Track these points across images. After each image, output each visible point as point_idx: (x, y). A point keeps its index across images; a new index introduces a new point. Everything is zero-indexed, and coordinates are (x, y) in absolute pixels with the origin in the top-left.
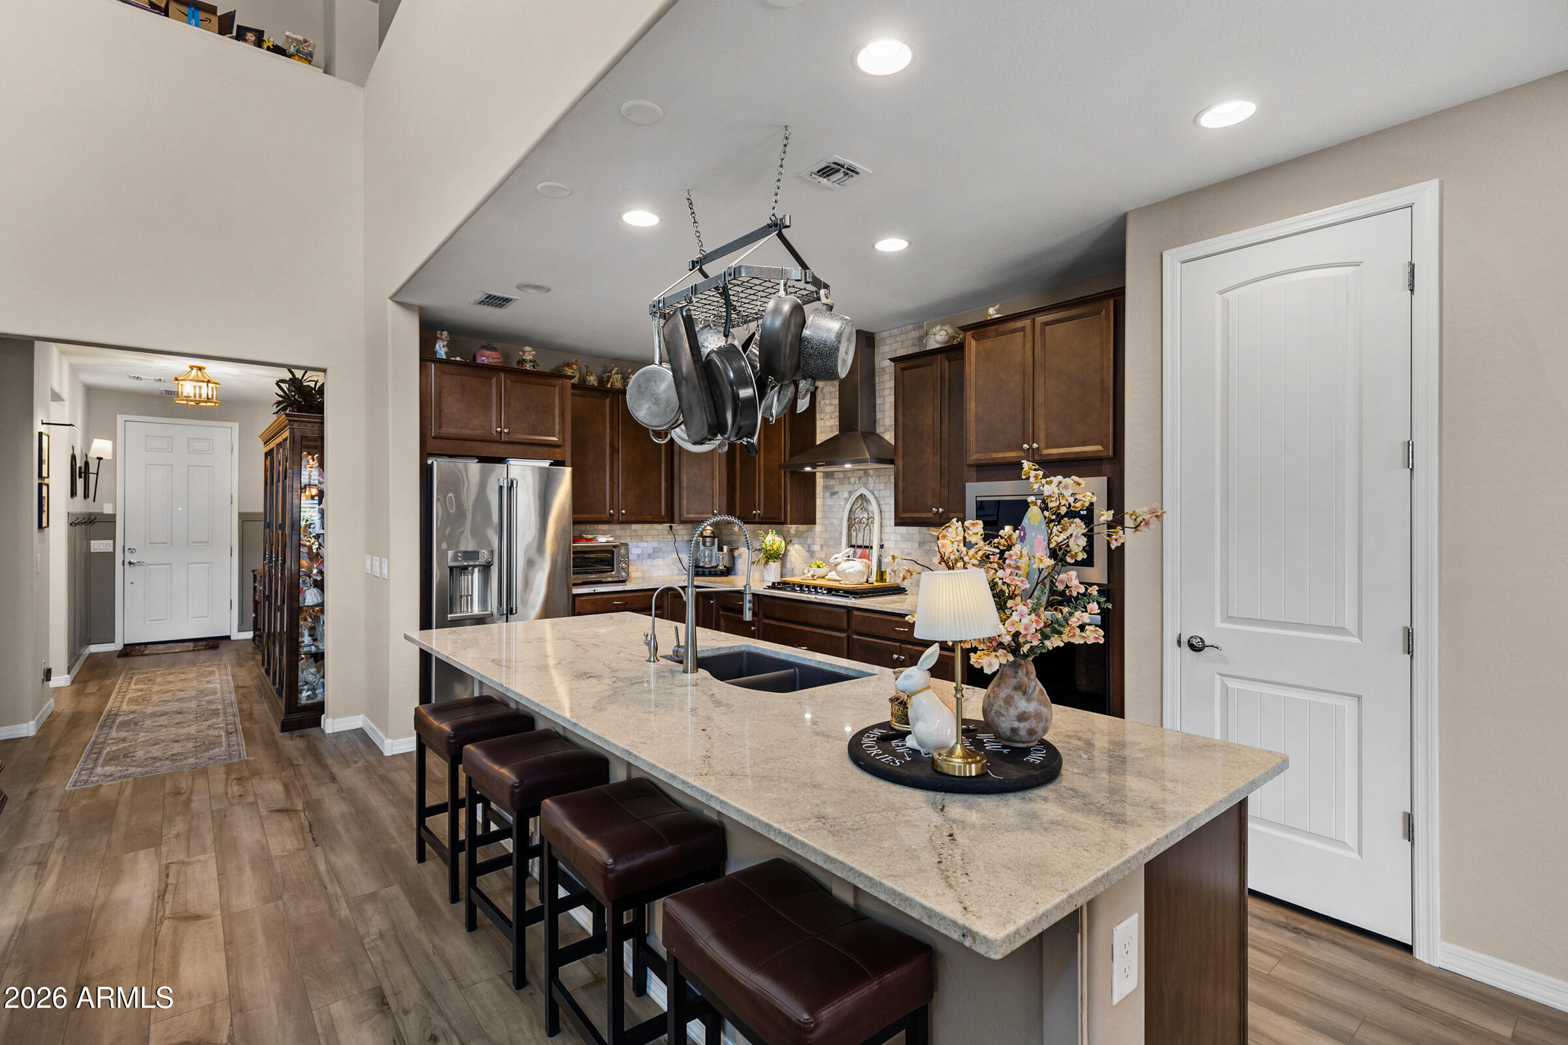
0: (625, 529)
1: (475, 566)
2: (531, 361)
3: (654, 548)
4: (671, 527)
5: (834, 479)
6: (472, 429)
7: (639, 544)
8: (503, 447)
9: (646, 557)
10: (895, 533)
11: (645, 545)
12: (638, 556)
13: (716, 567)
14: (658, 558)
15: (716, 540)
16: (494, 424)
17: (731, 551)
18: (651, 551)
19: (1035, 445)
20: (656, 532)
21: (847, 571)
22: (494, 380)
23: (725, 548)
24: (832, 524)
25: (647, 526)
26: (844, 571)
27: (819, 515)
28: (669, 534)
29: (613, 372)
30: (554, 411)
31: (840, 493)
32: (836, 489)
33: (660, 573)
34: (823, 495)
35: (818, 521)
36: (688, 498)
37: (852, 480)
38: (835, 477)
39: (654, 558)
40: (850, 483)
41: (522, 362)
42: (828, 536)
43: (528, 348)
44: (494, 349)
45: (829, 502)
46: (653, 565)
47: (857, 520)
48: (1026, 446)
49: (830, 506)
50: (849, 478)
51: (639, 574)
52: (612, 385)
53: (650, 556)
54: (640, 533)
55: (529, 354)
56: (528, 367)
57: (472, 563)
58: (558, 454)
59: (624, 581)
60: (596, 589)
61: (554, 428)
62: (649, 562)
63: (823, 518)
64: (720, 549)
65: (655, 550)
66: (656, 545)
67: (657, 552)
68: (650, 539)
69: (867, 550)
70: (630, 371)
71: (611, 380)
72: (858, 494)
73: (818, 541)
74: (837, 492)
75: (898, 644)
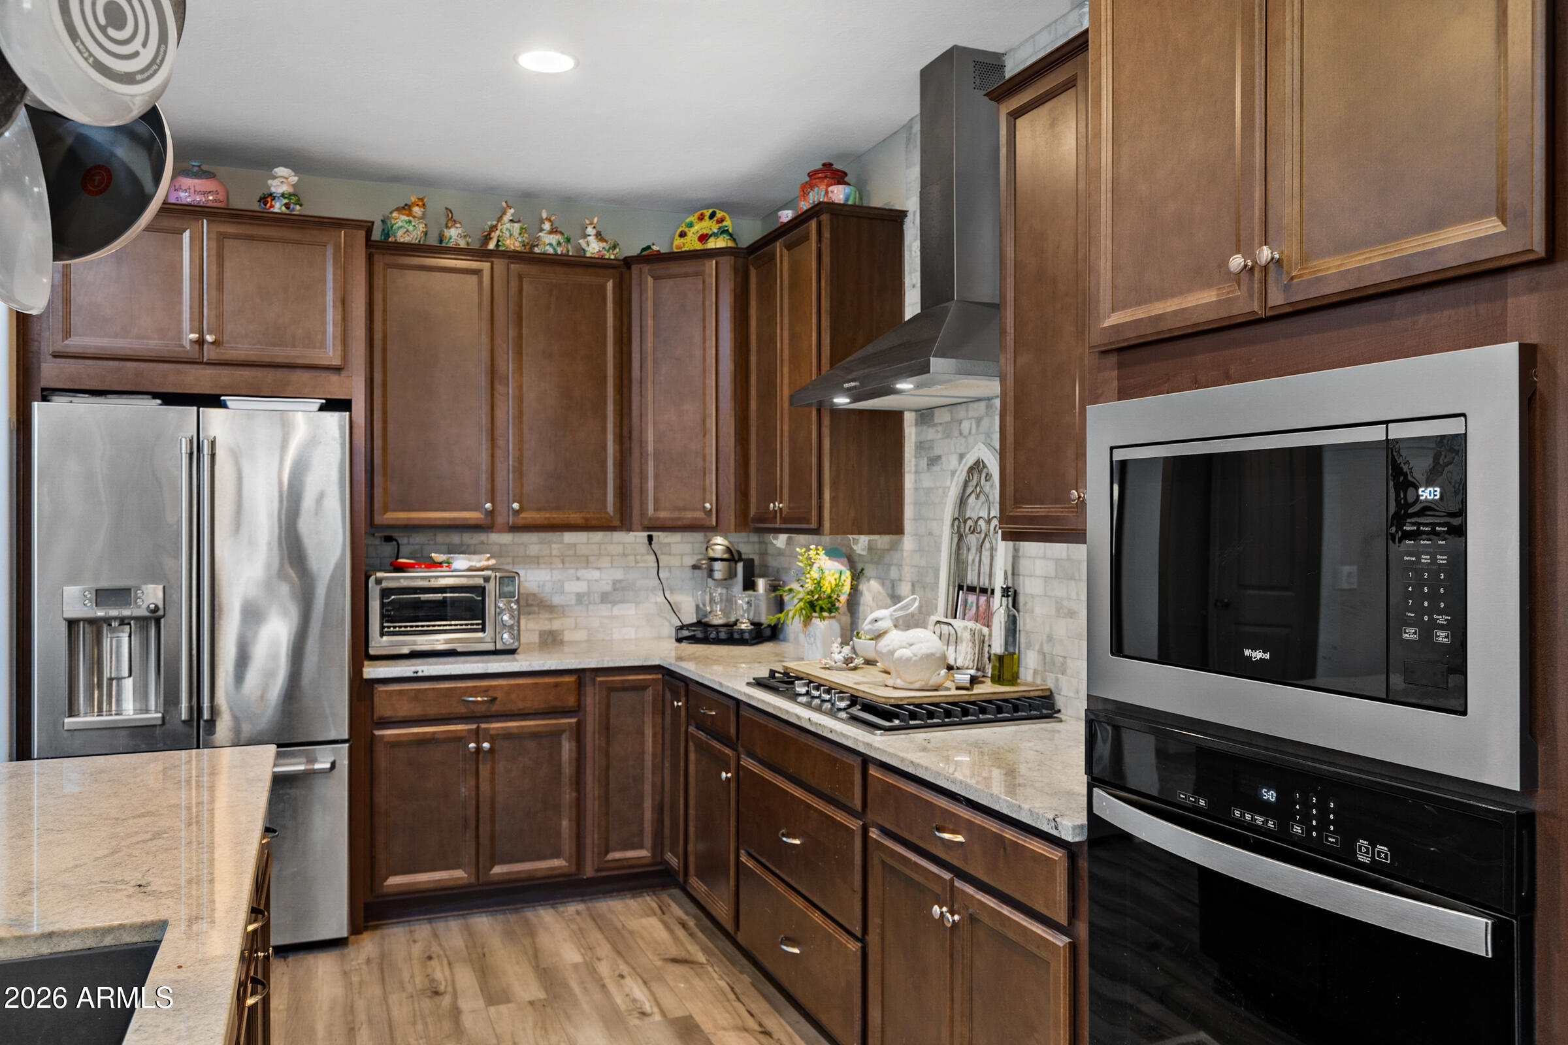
0: (550, 543)
1: (123, 621)
2: (283, 195)
3: (615, 582)
4: (650, 538)
5: (934, 425)
6: (138, 337)
7: (582, 573)
8: (209, 371)
9: (598, 600)
10: (1044, 558)
11: (596, 574)
12: (580, 597)
13: (735, 624)
14: (623, 602)
15: (740, 566)
16: (186, 325)
17: (774, 588)
18: (608, 588)
19: (1265, 254)
20: (620, 549)
21: (897, 654)
22: (186, 236)
23: (761, 584)
24: (930, 534)
25: (598, 536)
26: (892, 653)
27: (909, 512)
28: (648, 554)
29: (506, 218)
30: (323, 294)
31: (944, 459)
32: (937, 452)
33: (630, 633)
34: (916, 466)
35: (908, 525)
36: (656, 477)
37: (966, 425)
38: (936, 421)
39: (614, 603)
40: (961, 434)
41: (267, 198)
42: (923, 563)
43: (281, 171)
44: (209, 175)
45: (927, 482)
46: (612, 617)
47: (970, 523)
48: (1237, 262)
49: (929, 491)
50: (960, 422)
51: (581, 635)
52: (497, 245)
53: (605, 598)
54: (581, 550)
55: (282, 181)
56: (278, 207)
57: (114, 613)
58: (336, 388)
59: (512, 652)
60: (419, 668)
61: (324, 333)
62: (605, 610)
63: (915, 520)
64: (749, 585)
65: (618, 586)
66: (619, 575)
67: (623, 589)
68: (605, 562)
69: (983, 599)
70: (544, 215)
71: (495, 235)
72: (970, 460)
73: (908, 573)
74: (939, 457)
75: (947, 876)
